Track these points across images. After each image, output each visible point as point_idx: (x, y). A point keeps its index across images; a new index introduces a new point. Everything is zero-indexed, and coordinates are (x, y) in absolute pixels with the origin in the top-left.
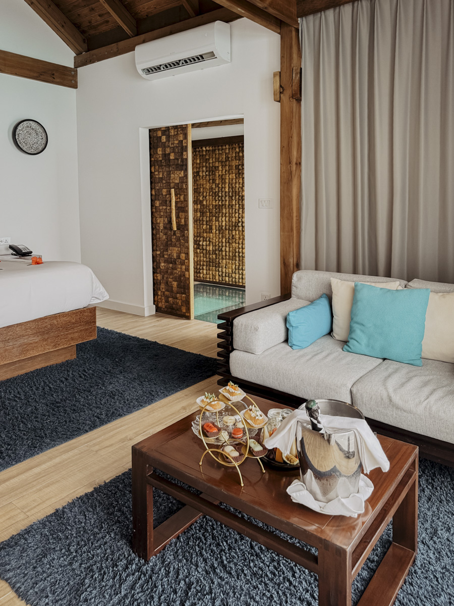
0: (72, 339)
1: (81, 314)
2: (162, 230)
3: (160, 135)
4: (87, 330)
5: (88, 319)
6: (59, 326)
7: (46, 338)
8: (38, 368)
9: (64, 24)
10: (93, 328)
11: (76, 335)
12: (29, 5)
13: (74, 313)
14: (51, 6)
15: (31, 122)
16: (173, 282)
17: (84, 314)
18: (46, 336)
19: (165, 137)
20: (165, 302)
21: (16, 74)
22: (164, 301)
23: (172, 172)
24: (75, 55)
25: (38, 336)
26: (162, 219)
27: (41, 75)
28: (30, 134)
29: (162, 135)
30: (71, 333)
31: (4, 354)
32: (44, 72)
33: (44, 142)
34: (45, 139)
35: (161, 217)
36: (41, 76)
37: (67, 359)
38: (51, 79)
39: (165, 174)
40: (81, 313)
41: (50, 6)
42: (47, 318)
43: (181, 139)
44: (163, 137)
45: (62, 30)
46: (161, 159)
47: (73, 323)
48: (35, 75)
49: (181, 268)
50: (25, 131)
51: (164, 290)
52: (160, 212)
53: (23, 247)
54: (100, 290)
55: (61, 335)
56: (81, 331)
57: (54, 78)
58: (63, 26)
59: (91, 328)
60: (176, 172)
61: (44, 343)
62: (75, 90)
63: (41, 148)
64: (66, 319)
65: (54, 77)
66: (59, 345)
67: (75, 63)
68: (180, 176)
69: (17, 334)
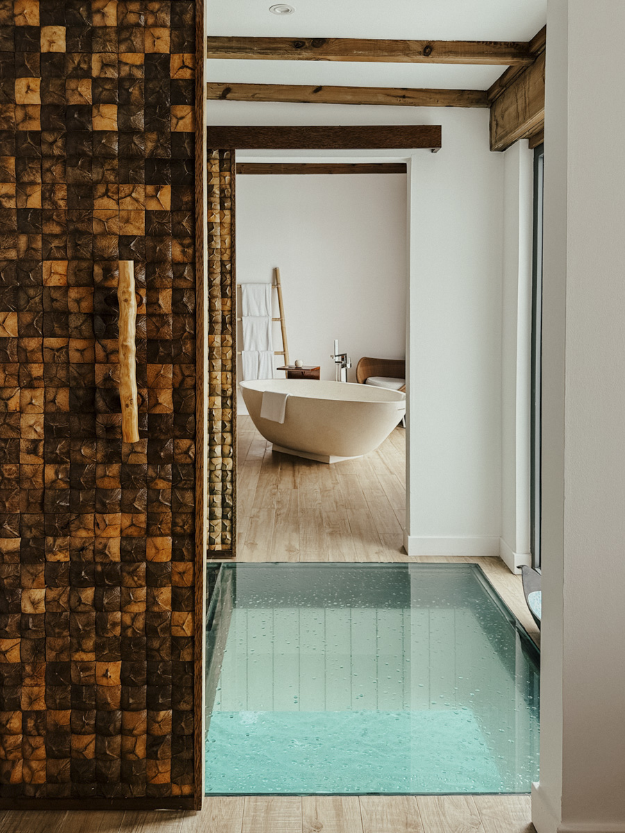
2: (35, 442)
3: (34, 21)
16: (101, 667)
19: (61, 31)
20: (50, 754)
22: (42, 752)
23: (101, 189)
26: (39, 393)
29: (44, 22)
35: (31, 386)
39: (61, 194)
43: (164, 47)
44: (47, 31)
46: (35, 126)
49: (151, 601)
51: (41, 706)
52: (26, 362)
60: (126, 188)
68: (153, 206)
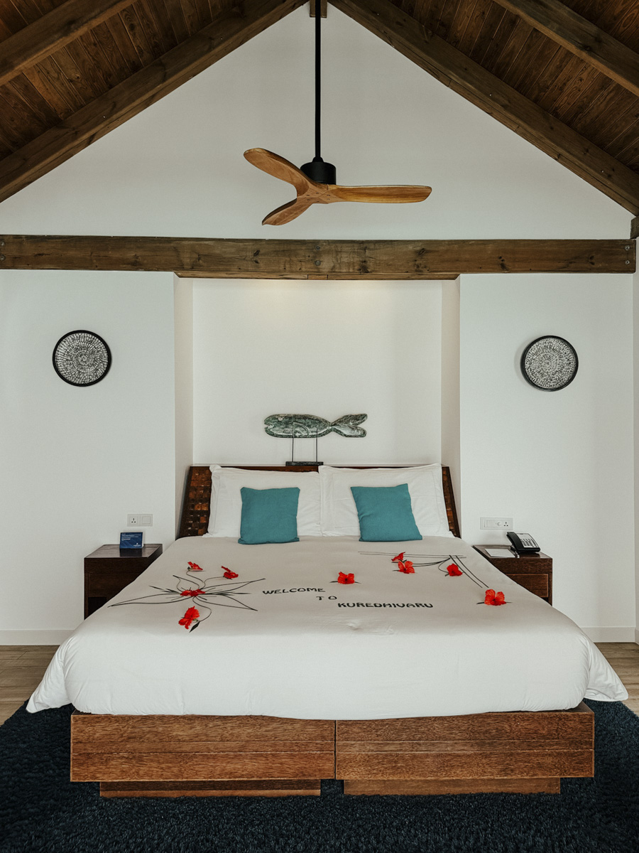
0: (540, 766)
1: (561, 723)
4: (572, 755)
5: (574, 735)
6: (514, 735)
7: (488, 752)
8: (485, 791)
9: (612, 173)
10: (586, 755)
11: (549, 760)
12: (556, 159)
13: (546, 718)
14: (590, 150)
15: (552, 340)
17: (568, 723)
18: (487, 750)
21: (531, 271)
24: (634, 217)
25: (472, 746)
27: (571, 263)
28: (549, 359)
30: (538, 755)
31: (410, 763)
32: (576, 258)
33: (572, 368)
34: (573, 364)
36: (570, 265)
37: (540, 790)
38: (587, 265)
40: (560, 719)
41: (587, 151)
42: (490, 716)
45: (609, 183)
47: (544, 737)
48: (561, 264)
50: (542, 355)
53: (529, 537)
54: (606, 679)
55: (518, 754)
56: (559, 754)
57: (593, 264)
58: (609, 177)
59: (582, 754)
61: (484, 761)
62: (631, 276)
63: (566, 379)
64: (529, 727)
65: (593, 261)
66: (512, 771)
67: (632, 230)
69: (434, 734)
